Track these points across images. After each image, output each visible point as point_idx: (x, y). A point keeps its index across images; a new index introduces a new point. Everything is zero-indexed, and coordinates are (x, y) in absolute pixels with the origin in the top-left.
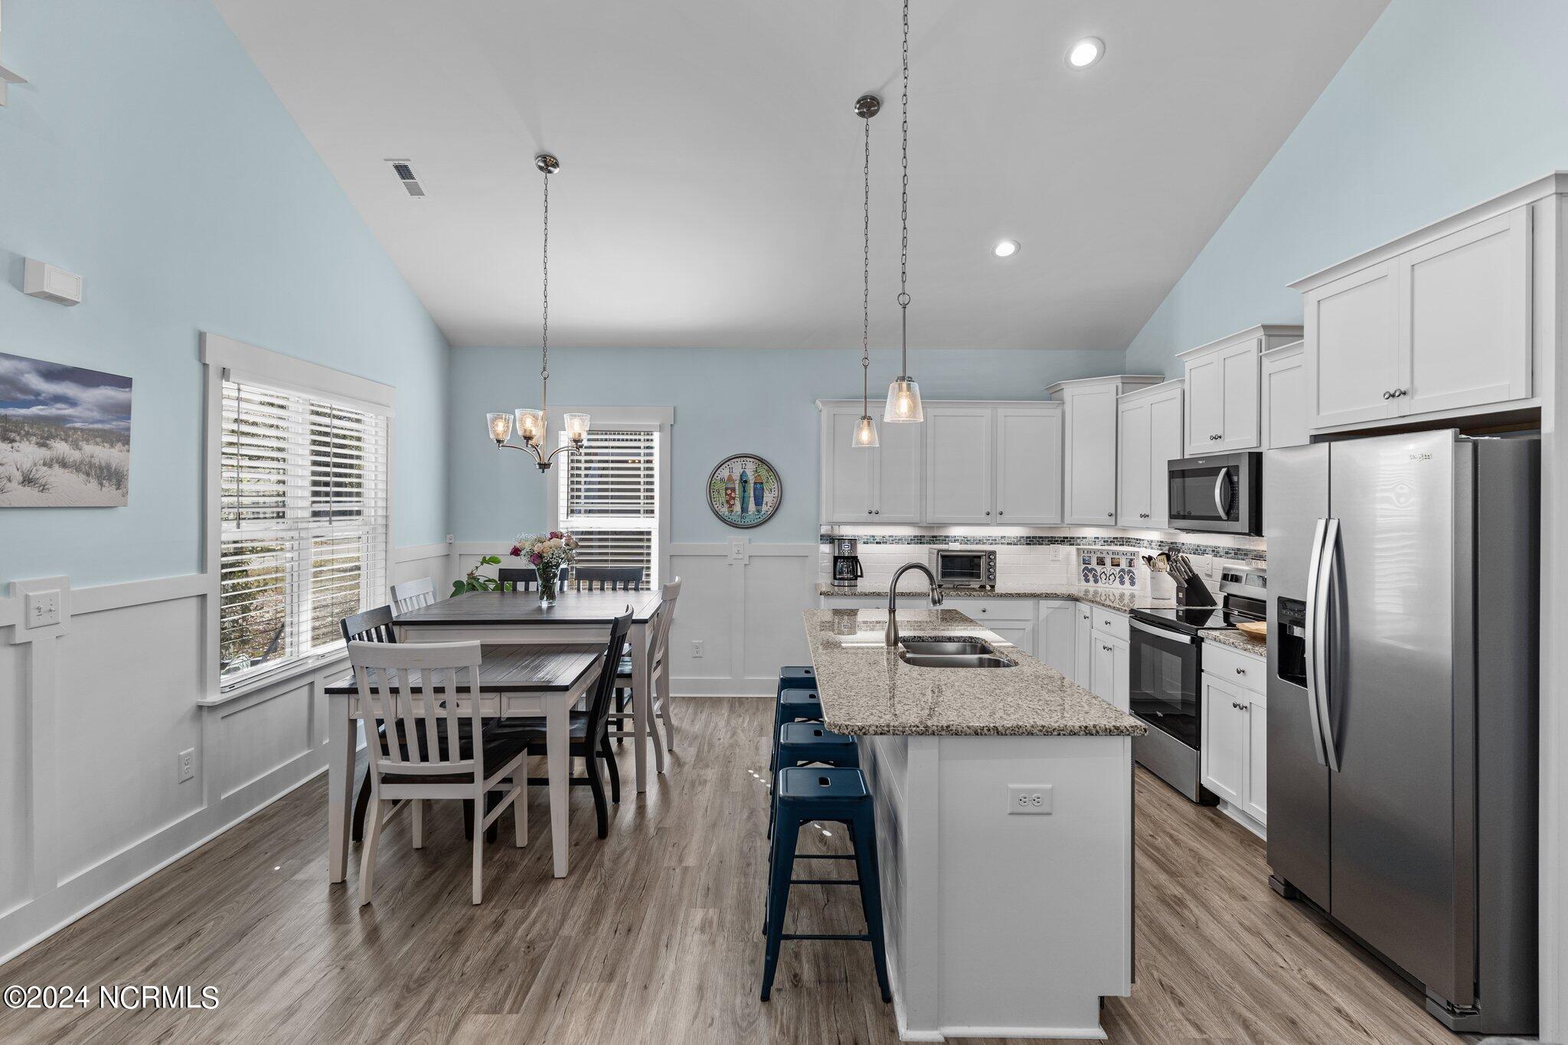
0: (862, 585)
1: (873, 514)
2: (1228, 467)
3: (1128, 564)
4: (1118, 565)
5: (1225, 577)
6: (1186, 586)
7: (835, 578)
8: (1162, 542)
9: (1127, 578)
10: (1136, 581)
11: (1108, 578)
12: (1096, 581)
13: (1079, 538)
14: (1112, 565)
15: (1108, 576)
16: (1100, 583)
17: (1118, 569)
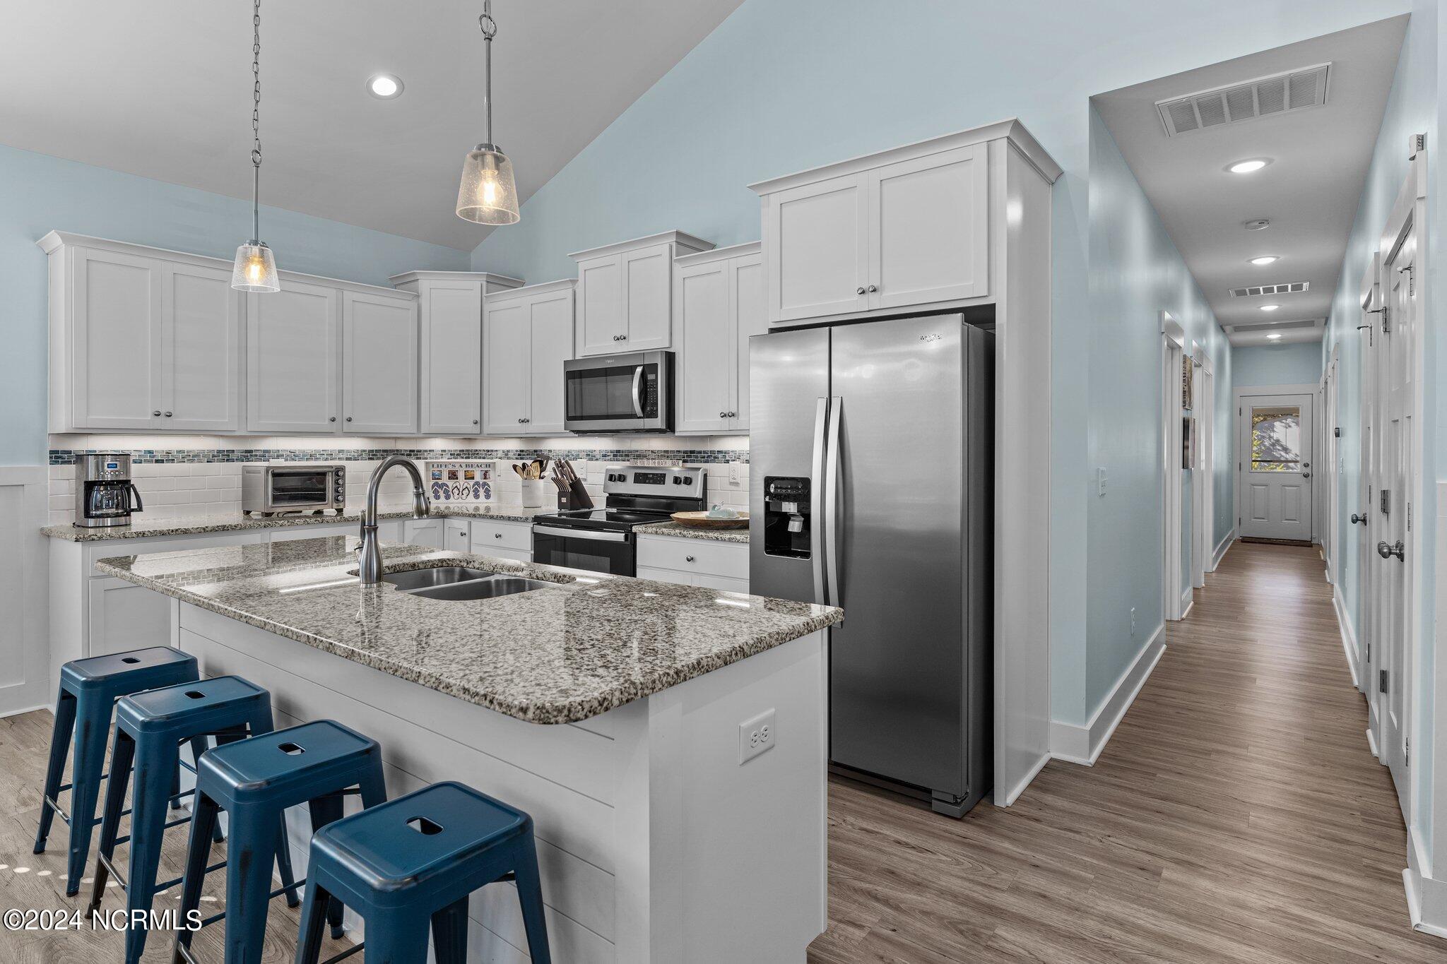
0: (138, 521)
1: (162, 418)
2: (644, 366)
3: (483, 476)
4: (473, 478)
5: (611, 478)
6: (570, 490)
7: (87, 515)
8: (522, 451)
9: (482, 492)
10: (491, 493)
11: (460, 493)
12: (448, 497)
13: (426, 451)
14: (466, 479)
15: (461, 490)
16: (452, 499)
17: (472, 482)
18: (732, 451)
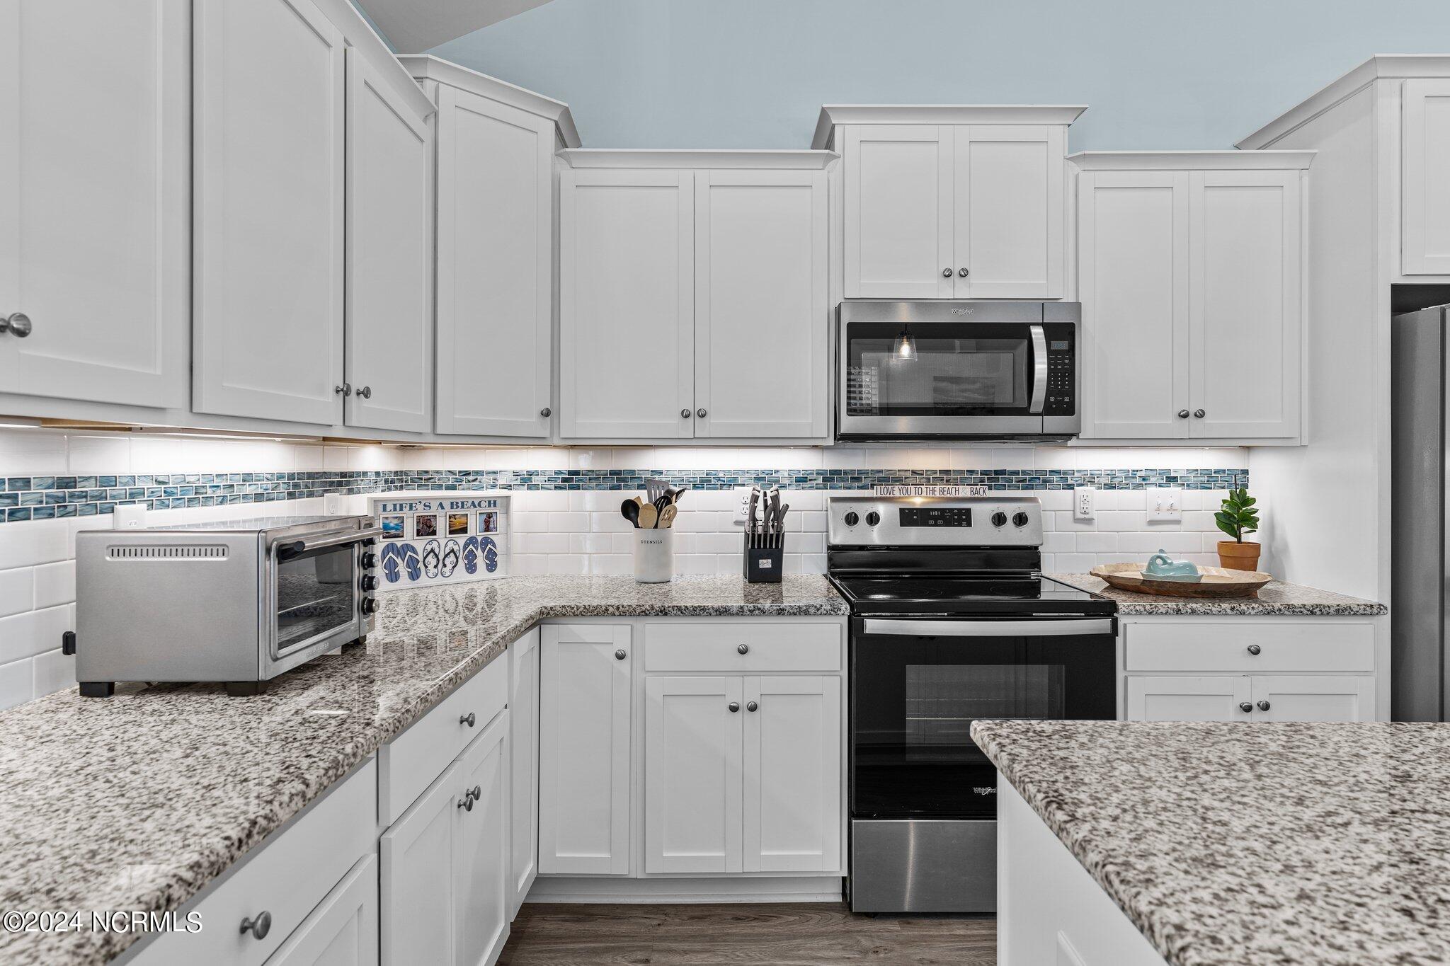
2: (1045, 325)
3: (483, 526)
4: (464, 530)
5: (850, 519)
9: (481, 561)
11: (441, 564)
12: (414, 575)
14: (451, 532)
15: (441, 557)
16: (423, 580)
17: (461, 539)
18: (1078, 471)
